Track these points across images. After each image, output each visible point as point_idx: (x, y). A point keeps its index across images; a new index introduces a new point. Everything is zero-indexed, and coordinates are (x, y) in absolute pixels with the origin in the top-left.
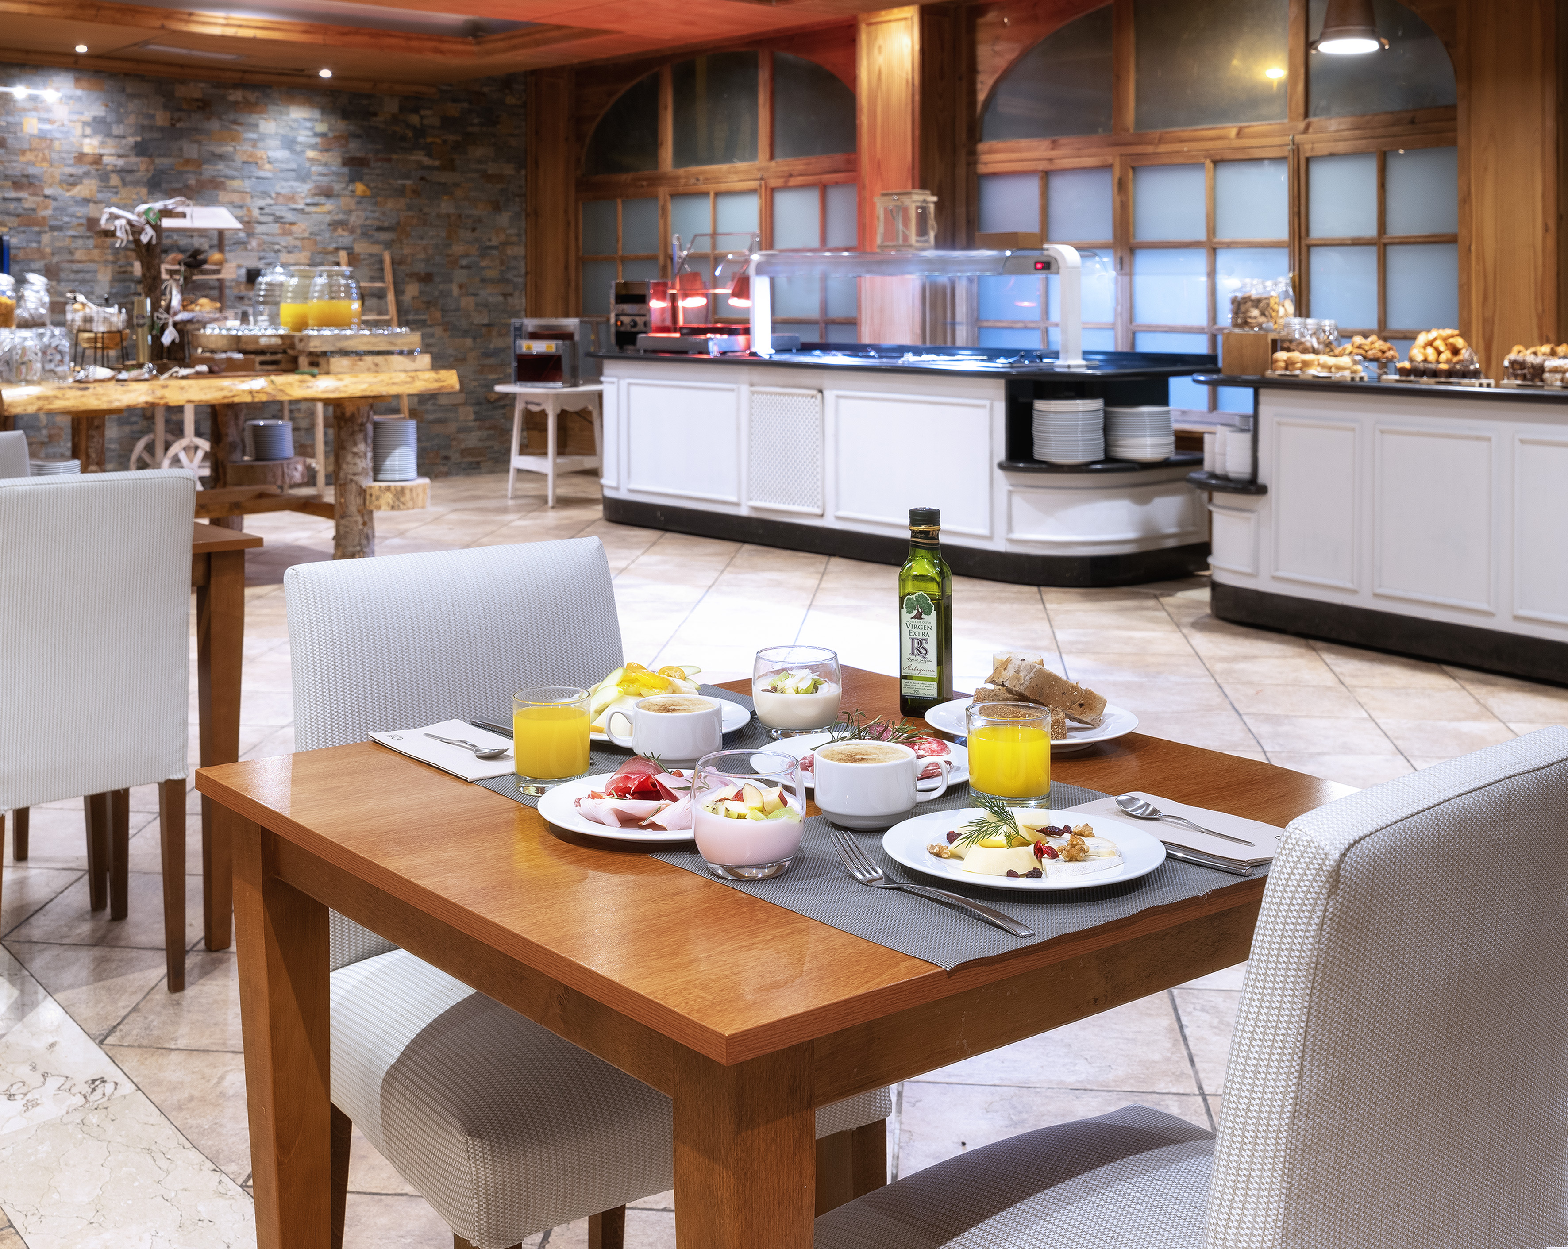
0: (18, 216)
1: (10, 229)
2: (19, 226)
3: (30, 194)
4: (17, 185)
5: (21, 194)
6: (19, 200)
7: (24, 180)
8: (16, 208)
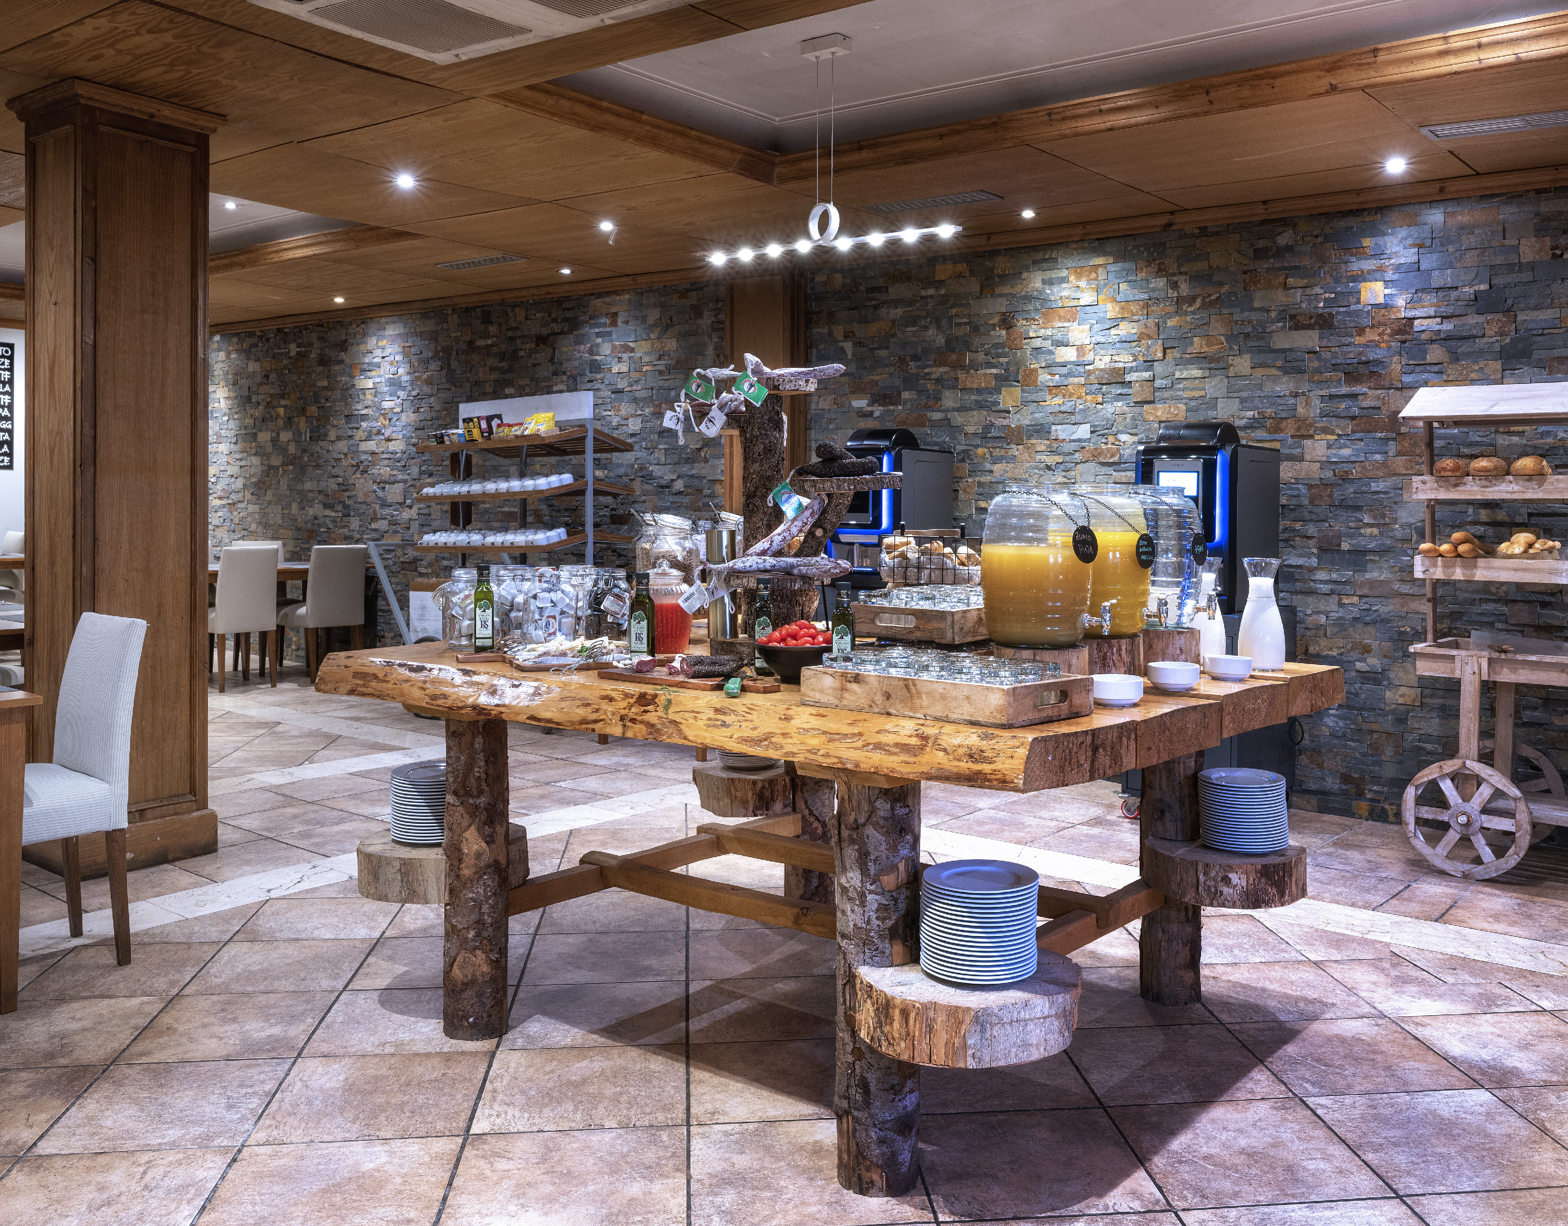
0: (1353, 418)
1: (1339, 436)
2: (1353, 431)
3: (1369, 388)
4: (1352, 377)
5: (1358, 389)
6: (1354, 396)
7: (1362, 369)
8: (1348, 408)
